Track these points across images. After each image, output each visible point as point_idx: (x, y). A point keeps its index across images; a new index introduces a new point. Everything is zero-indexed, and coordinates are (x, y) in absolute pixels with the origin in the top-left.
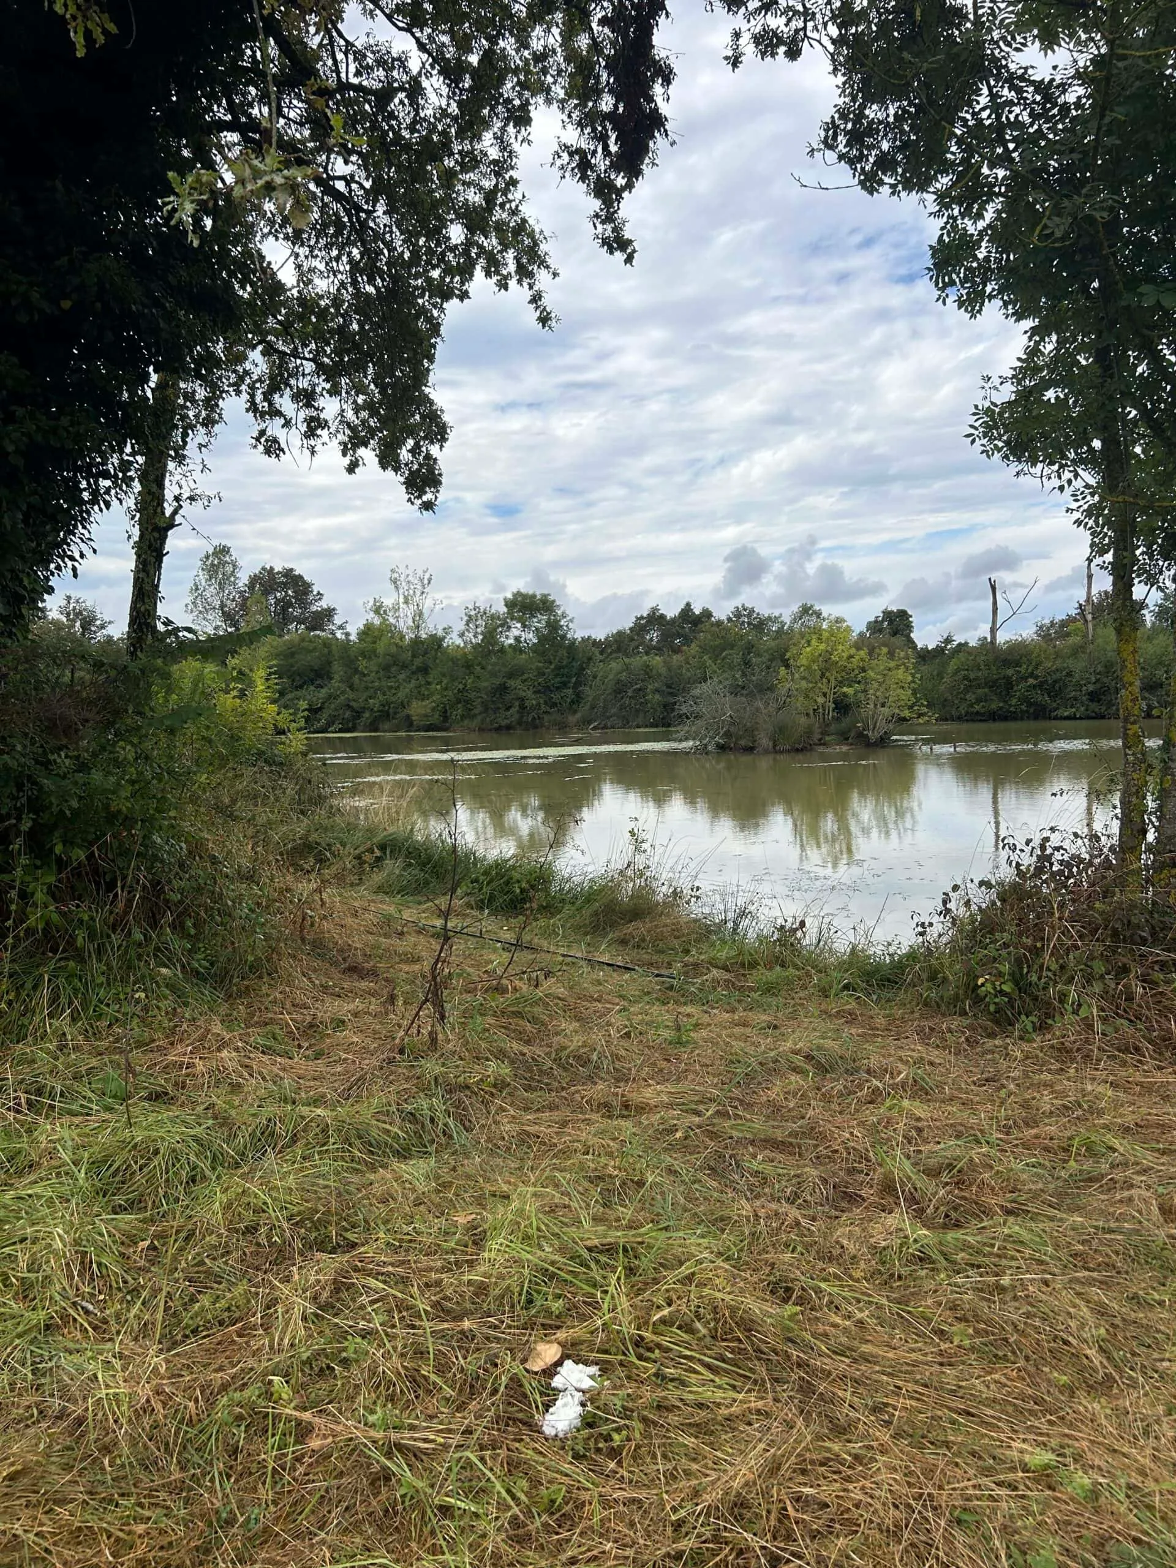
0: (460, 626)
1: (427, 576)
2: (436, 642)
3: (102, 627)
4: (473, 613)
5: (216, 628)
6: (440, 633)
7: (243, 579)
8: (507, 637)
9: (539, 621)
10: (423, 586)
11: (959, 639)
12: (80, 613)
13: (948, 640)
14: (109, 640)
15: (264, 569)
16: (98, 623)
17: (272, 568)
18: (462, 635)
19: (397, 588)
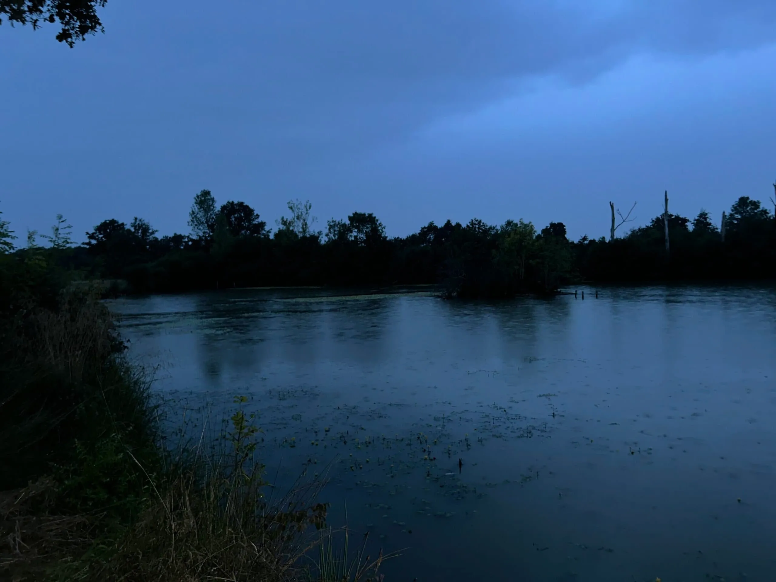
0: (326, 231)
1: (308, 205)
2: (314, 239)
3: (153, 233)
4: (332, 224)
5: (204, 233)
6: (316, 234)
7: (218, 207)
8: (351, 236)
10: (307, 210)
11: (590, 238)
12: (142, 226)
13: (585, 239)
14: (156, 239)
15: (228, 202)
16: (150, 231)
17: (233, 202)
18: (327, 235)
19: (293, 211)
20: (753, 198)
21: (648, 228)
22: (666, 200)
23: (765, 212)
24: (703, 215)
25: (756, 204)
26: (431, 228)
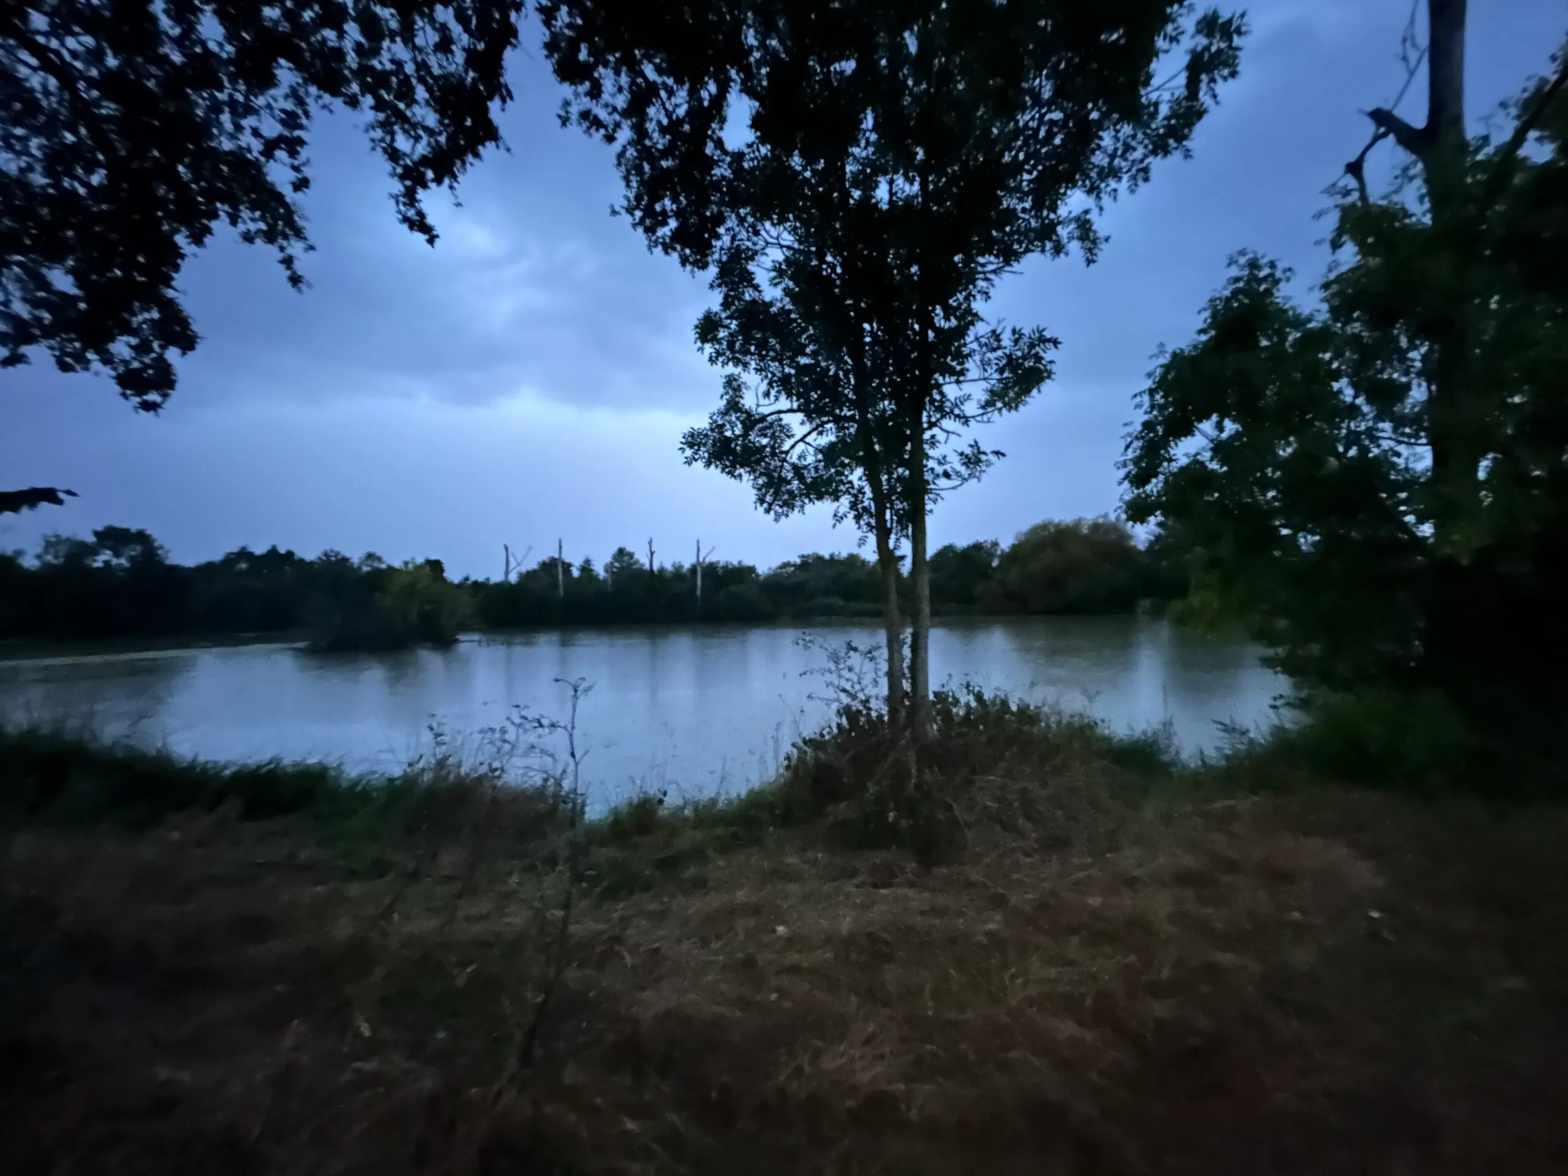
8: (98, 561)
9: (136, 550)
11: (473, 578)
13: (467, 579)
20: (629, 549)
21: (534, 572)
22: (560, 547)
23: (643, 565)
24: (588, 562)
25: (631, 555)
26: (244, 554)
